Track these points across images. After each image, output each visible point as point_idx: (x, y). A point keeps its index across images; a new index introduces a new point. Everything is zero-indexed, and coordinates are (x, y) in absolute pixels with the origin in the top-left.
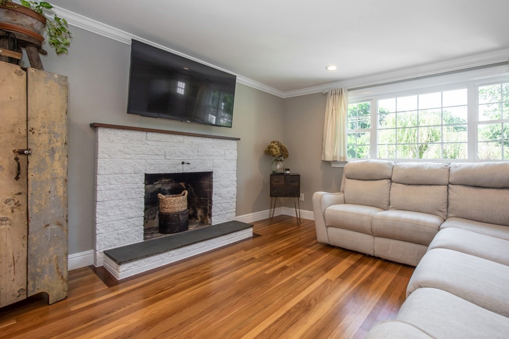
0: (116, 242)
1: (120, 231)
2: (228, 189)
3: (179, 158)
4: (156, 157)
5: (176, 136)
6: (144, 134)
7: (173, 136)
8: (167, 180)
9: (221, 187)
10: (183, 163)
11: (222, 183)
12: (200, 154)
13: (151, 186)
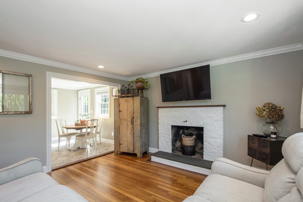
0: (163, 149)
1: (165, 146)
2: (215, 140)
3: (184, 119)
4: (175, 118)
5: (183, 108)
6: (171, 108)
7: (182, 108)
8: (194, 129)
9: (209, 137)
10: (186, 121)
11: (210, 135)
12: (195, 117)
13: (187, 131)
